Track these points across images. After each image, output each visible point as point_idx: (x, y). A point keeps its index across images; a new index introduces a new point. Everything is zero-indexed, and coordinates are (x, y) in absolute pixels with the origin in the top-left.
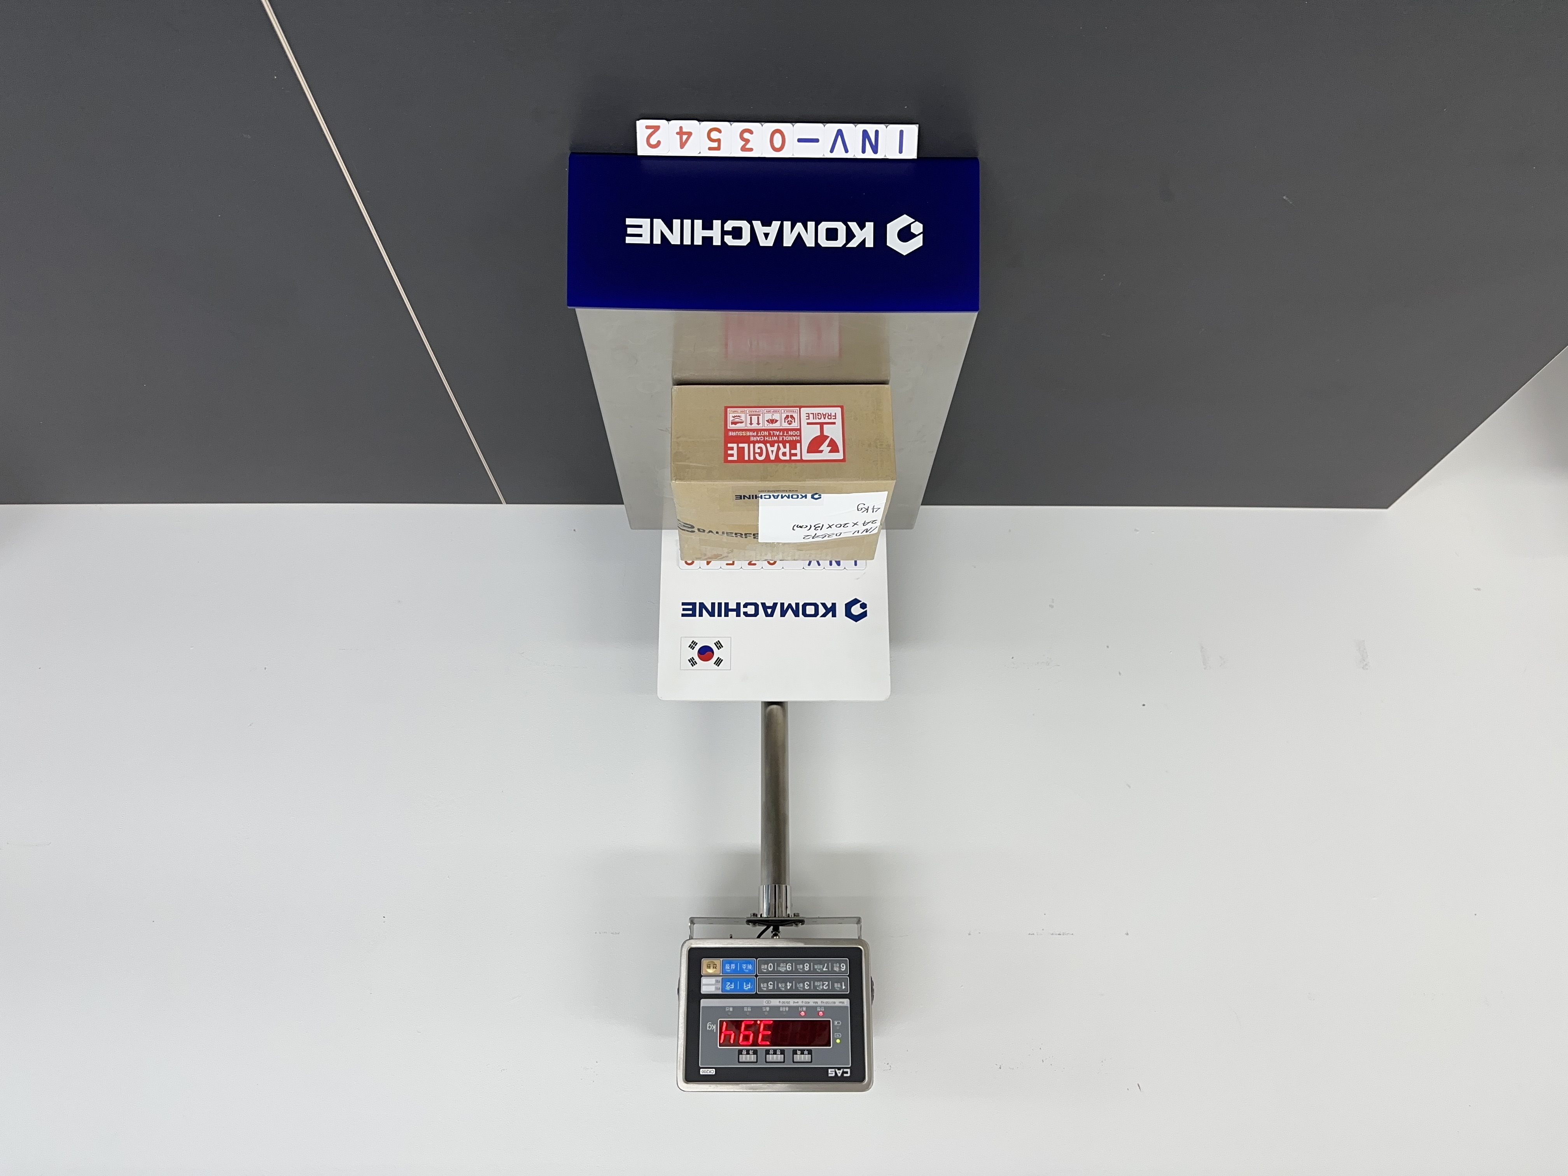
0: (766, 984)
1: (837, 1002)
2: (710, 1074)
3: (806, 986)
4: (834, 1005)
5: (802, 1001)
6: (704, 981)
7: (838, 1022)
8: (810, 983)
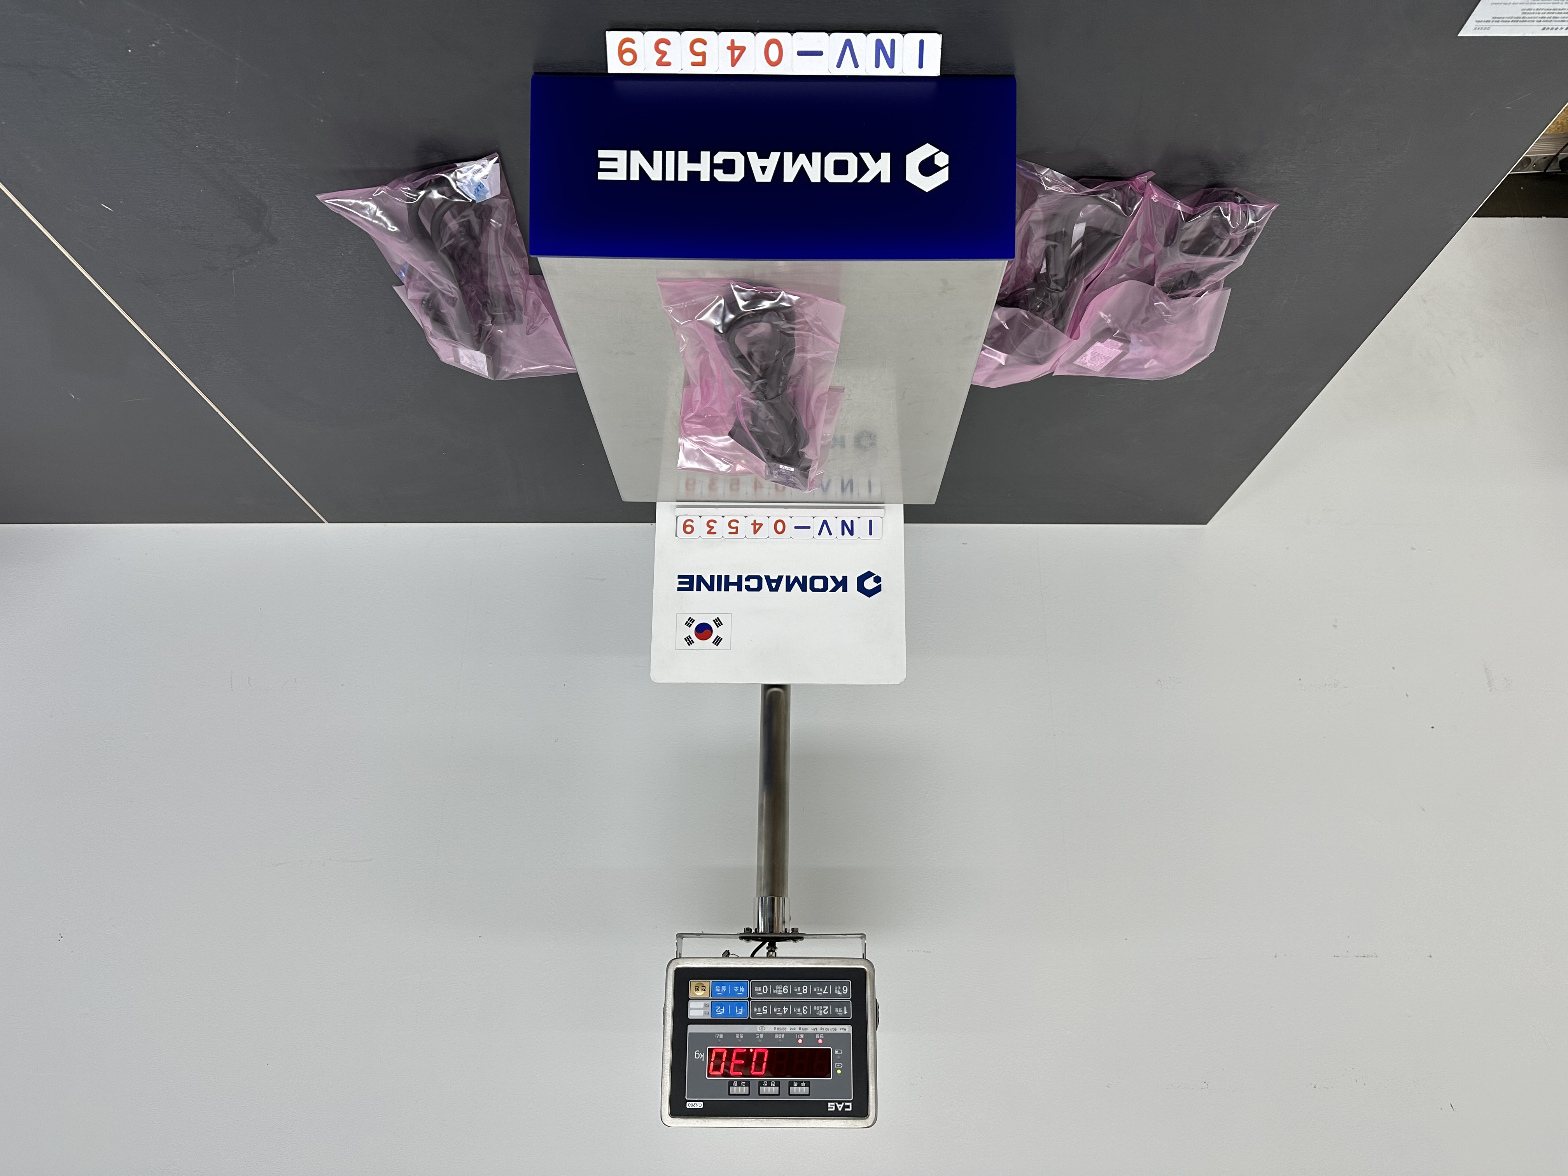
0: (759, 1008)
1: (839, 1029)
2: (697, 1107)
3: (804, 1010)
4: (835, 1032)
5: (800, 1028)
6: (692, 1004)
7: (839, 1051)
8: (809, 1008)
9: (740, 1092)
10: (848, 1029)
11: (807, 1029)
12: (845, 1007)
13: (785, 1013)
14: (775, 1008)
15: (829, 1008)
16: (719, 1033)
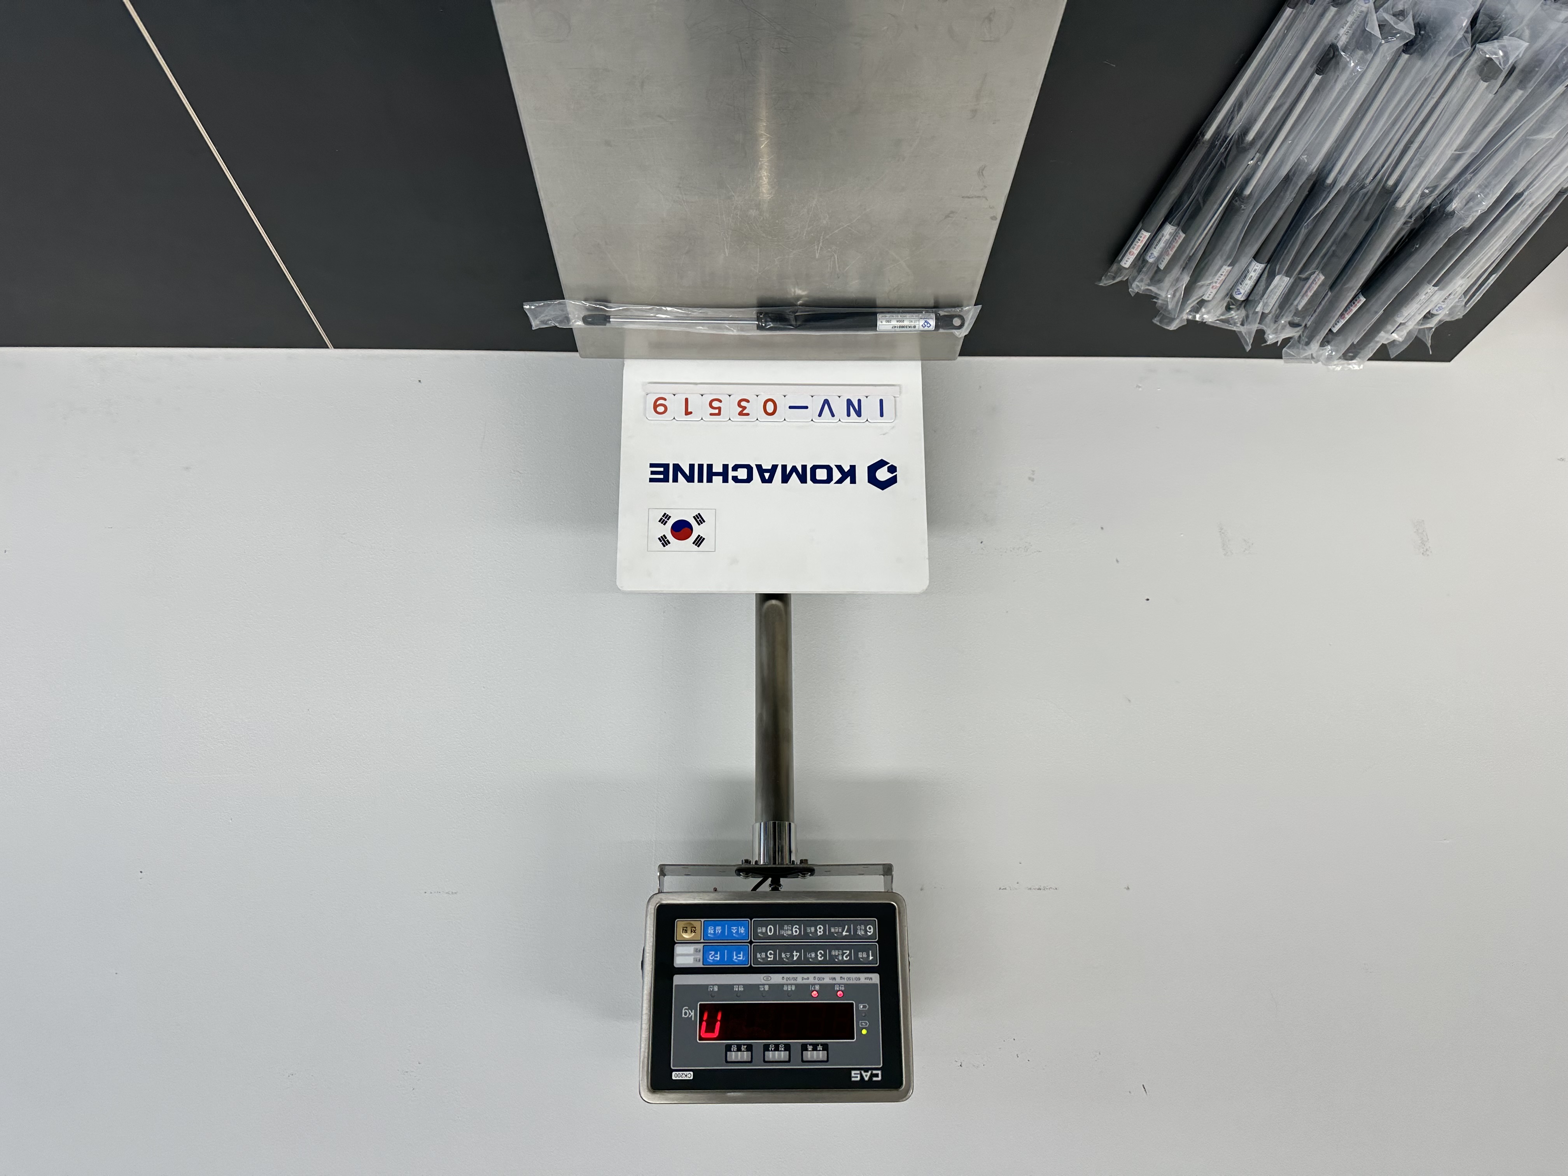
0: (763, 955)
1: (863, 978)
2: (686, 1078)
4: (858, 982)
5: (815, 977)
6: (679, 949)
7: (863, 1006)
8: (825, 953)
9: (739, 1059)
10: (875, 978)
11: (824, 979)
12: (870, 952)
13: (795, 958)
14: (783, 954)
15: (851, 952)
16: (713, 985)
